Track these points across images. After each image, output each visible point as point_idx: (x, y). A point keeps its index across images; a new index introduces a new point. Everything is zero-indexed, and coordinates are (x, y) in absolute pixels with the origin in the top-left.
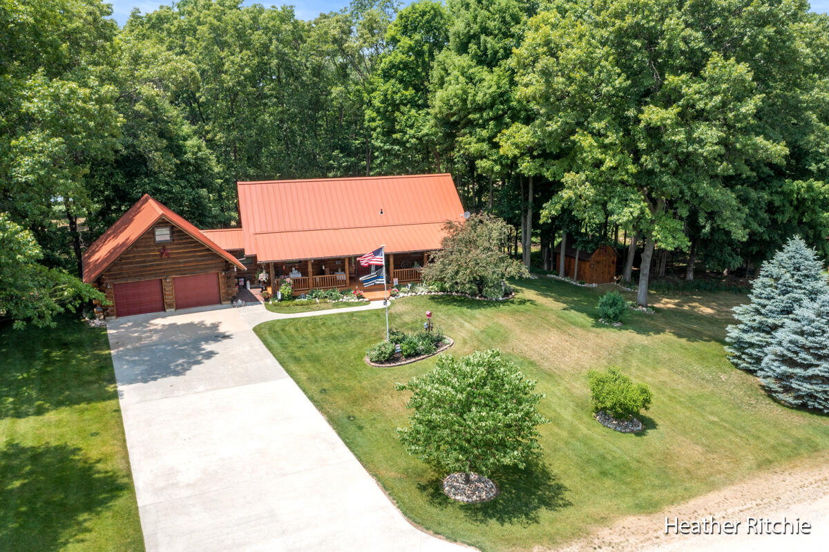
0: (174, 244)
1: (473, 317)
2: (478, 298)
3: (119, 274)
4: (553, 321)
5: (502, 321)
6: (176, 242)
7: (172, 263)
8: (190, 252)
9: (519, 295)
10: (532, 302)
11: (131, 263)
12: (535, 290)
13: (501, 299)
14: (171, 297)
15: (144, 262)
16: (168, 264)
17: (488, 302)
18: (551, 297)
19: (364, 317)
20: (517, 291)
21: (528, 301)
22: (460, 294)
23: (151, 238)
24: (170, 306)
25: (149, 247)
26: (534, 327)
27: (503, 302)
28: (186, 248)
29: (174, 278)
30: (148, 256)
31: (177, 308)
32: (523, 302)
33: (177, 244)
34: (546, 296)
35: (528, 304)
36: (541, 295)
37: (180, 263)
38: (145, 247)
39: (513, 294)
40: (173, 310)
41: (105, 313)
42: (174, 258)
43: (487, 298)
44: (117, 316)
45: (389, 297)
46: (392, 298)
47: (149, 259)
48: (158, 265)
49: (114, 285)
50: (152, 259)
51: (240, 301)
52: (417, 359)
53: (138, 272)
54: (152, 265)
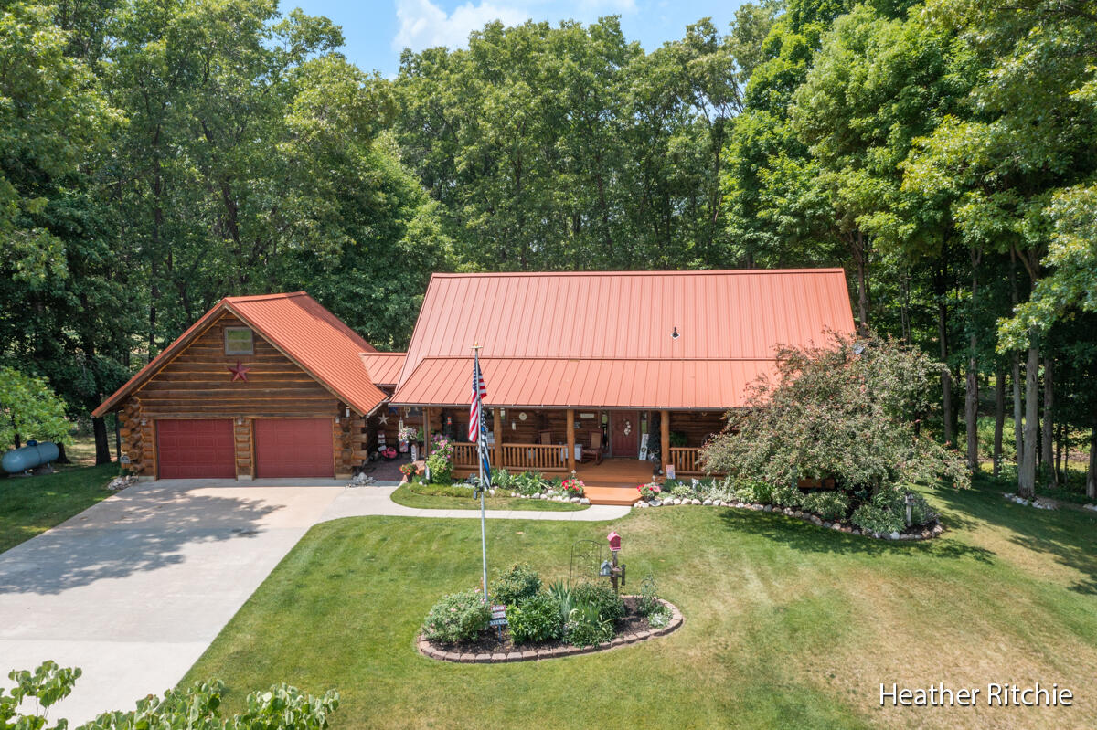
0: (256, 360)
1: (790, 569)
2: (837, 527)
3: (164, 404)
4: (1013, 612)
5: (857, 591)
6: (258, 356)
7: (250, 394)
8: (282, 376)
9: (953, 535)
10: (982, 554)
11: (184, 387)
12: (1015, 528)
13: (895, 535)
14: (247, 453)
15: (206, 386)
16: (243, 393)
17: (861, 539)
18: (1055, 550)
19: (541, 533)
20: (956, 524)
21: (974, 550)
22: (799, 513)
23: (218, 346)
24: (244, 470)
25: (214, 361)
26: (942, 620)
27: (896, 546)
28: (273, 368)
29: (253, 420)
30: (212, 377)
31: (256, 476)
32: (955, 551)
33: (260, 360)
34: (1038, 546)
35: (968, 558)
36: (1025, 543)
37: (264, 394)
38: (208, 360)
39: (938, 529)
40: (249, 477)
41: (142, 472)
42: (256, 385)
43: (860, 530)
44: (159, 478)
45: (636, 501)
46: (643, 504)
47: (212, 382)
48: (226, 394)
49: (156, 422)
50: (219, 382)
51: (362, 476)
52: (541, 652)
53: (193, 403)
54: (217, 393)
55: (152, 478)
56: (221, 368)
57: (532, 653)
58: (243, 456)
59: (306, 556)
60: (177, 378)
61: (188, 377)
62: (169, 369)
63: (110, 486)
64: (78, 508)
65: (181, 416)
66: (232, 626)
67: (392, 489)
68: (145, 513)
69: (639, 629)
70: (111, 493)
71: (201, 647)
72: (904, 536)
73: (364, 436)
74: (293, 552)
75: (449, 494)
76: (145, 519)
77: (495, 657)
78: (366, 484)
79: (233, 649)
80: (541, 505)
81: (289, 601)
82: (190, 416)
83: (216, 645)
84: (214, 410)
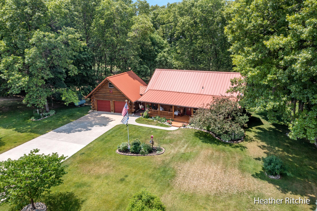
2: (217, 138)
3: (98, 97)
10: (243, 148)
11: (101, 94)
16: (112, 96)
20: (247, 140)
23: (107, 86)
27: (225, 144)
29: (114, 101)
31: (115, 112)
36: (262, 147)
38: (106, 89)
39: (239, 141)
40: (113, 112)
41: (94, 109)
42: (114, 94)
43: (221, 139)
44: (97, 111)
45: (181, 127)
46: (182, 127)
47: (106, 93)
48: (109, 96)
49: (97, 100)
50: (107, 93)
51: (133, 114)
52: (134, 155)
53: (103, 97)
54: (107, 95)
55: (96, 111)
56: (108, 90)
57: (133, 155)
58: (112, 108)
59: (111, 131)
60: (100, 92)
61: (102, 92)
62: (99, 90)
63: (89, 112)
64: (81, 116)
65: (101, 99)
66: (91, 143)
67: (137, 118)
68: (91, 119)
69: (154, 153)
70: (88, 113)
71: (85, 146)
72: (229, 142)
73: (134, 106)
74: (109, 130)
75: (146, 120)
76: (91, 120)
77: (127, 154)
78: (133, 116)
79: (89, 147)
80: (162, 125)
81: (103, 139)
82: (102, 99)
83: (87, 146)
84: (107, 99)
